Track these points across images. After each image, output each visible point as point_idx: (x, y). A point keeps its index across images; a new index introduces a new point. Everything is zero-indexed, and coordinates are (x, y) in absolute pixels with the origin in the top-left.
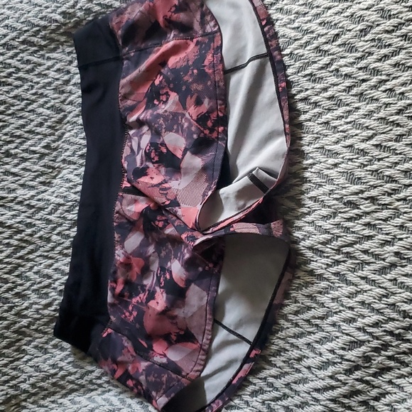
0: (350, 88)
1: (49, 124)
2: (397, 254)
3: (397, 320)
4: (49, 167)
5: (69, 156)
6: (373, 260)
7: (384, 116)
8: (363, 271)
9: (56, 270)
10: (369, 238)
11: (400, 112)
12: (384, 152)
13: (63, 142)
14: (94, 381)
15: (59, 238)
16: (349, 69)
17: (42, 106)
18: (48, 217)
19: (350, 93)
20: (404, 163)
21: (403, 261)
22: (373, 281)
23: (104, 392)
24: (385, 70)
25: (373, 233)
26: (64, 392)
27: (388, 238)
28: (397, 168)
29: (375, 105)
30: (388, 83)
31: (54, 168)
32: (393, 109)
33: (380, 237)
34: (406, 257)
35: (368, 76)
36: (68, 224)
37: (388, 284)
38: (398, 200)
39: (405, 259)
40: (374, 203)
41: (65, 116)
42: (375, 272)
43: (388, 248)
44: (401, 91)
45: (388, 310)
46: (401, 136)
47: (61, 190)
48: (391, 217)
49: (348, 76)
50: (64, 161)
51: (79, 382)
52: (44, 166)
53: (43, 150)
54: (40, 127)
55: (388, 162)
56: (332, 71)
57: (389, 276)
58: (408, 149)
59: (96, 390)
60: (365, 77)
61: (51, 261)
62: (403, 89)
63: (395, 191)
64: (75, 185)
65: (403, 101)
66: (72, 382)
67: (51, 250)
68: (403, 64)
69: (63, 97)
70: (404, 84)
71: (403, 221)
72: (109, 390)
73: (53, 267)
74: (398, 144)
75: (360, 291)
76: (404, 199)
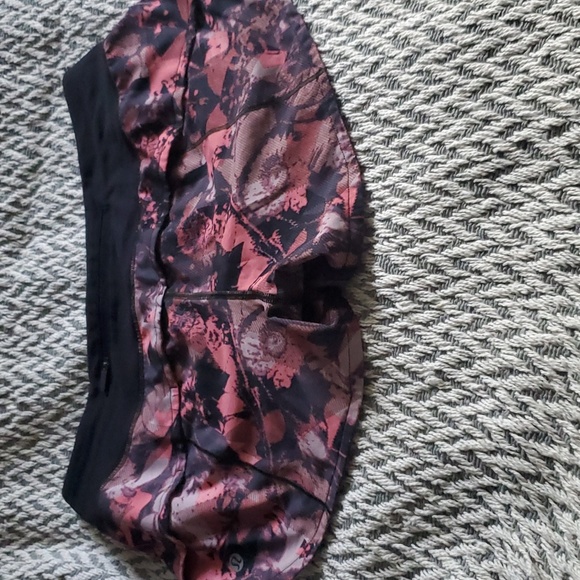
0: (390, 138)
1: (19, 172)
2: (439, 373)
3: (436, 466)
4: (18, 232)
5: (44, 218)
6: (409, 380)
7: (428, 180)
8: (397, 393)
9: (16, 373)
10: (405, 348)
11: (449, 175)
12: (429, 229)
13: (37, 198)
14: (61, 529)
15: (24, 329)
16: (389, 111)
17: (11, 147)
18: (12, 300)
19: (390, 146)
20: (453, 246)
21: (447, 383)
22: (408, 408)
23: (73, 545)
24: (433, 116)
25: (410, 341)
26: (23, 541)
27: (429, 350)
28: (444, 253)
29: (419, 163)
30: (436, 134)
31: (23, 233)
32: (441, 170)
33: (420, 347)
34: (449, 377)
35: (413, 123)
36: (37, 311)
37: (426, 414)
38: (444, 298)
39: (448, 380)
40: (413, 300)
41: (41, 163)
42: (411, 396)
43: (427, 364)
44: (452, 145)
45: (424, 451)
46: (451, 208)
47: (29, 264)
48: (434, 321)
49: (387, 122)
50: (37, 224)
51: (43, 529)
52: (11, 230)
53: (11, 209)
54: (8, 175)
55: (432, 244)
56: (369, 115)
57: (428, 403)
58: (459, 226)
59: (64, 541)
60: (408, 124)
61: (11, 361)
62: (455, 143)
63: (441, 285)
64: (46, 258)
65: (454, 160)
66: (33, 529)
67: (13, 346)
68: (456, 108)
69: (40, 136)
70: (456, 136)
71: (449, 327)
72: (80, 543)
73: (13, 370)
74: (446, 220)
75: (392, 422)
76: (452, 297)
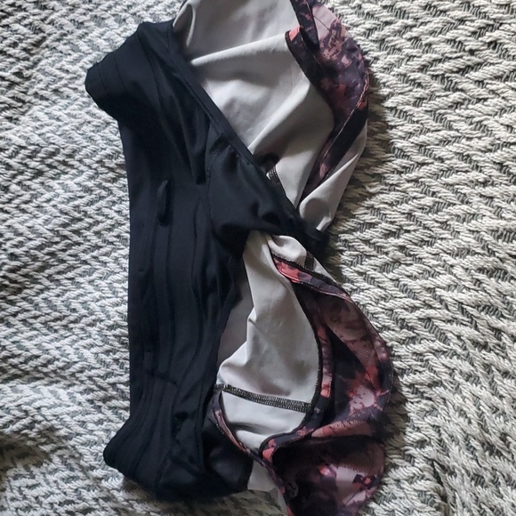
0: (371, 30)
1: (24, 45)
2: (402, 248)
3: (393, 330)
4: (19, 100)
5: (42, 89)
6: (375, 253)
7: (404, 72)
8: (361, 264)
9: (9, 226)
10: (372, 225)
11: (423, 69)
12: (399, 118)
13: (38, 71)
14: (40, 368)
15: (19, 188)
16: (372, 6)
17: (19, 21)
18: (9, 161)
19: (370, 38)
20: (420, 134)
21: (409, 258)
22: (372, 278)
23: (51, 383)
24: (412, 12)
25: (376, 219)
26: (5, 376)
27: (393, 228)
28: (411, 140)
29: (396, 56)
30: (415, 29)
31: (23, 102)
32: (416, 63)
33: (384, 225)
34: (412, 253)
35: (393, 18)
36: (31, 173)
37: (389, 285)
38: (408, 181)
39: (410, 256)
40: (380, 182)
41: (44, 39)
42: (375, 268)
43: (392, 240)
44: (428, 41)
45: (383, 315)
46: (421, 99)
47: (26, 130)
48: (398, 202)
49: (370, 15)
50: (36, 94)
51: (24, 367)
52: (13, 98)
53: (13, 78)
54: (14, 48)
55: (401, 131)
56: (355, 8)
57: (391, 275)
58: (427, 116)
59: (42, 378)
60: (388, 19)
61: (6, 216)
62: (431, 39)
63: (406, 169)
64: (42, 126)
65: (429, 55)
66: (14, 366)
67: (8, 203)
68: (435, 7)
69: (44, 13)
70: (432, 33)
71: (411, 208)
72: (57, 382)
73: (7, 223)
74: (416, 109)
75: (356, 290)
76: (416, 181)
